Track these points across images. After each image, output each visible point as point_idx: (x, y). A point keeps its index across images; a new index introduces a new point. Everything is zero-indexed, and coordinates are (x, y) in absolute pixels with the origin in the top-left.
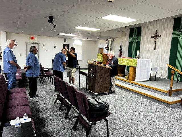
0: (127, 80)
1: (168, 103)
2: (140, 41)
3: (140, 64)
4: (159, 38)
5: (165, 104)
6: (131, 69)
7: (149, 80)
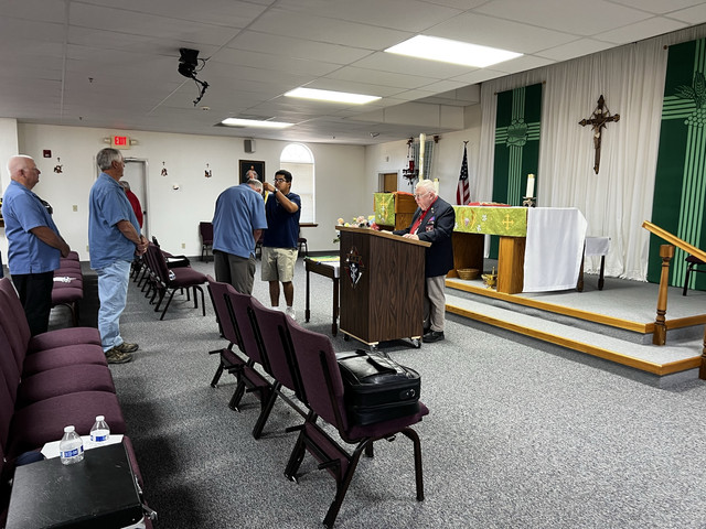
0: (490, 289)
1: (649, 369)
2: (538, 141)
3: (538, 225)
4: (611, 125)
5: (640, 375)
6: (506, 248)
7: (574, 286)
